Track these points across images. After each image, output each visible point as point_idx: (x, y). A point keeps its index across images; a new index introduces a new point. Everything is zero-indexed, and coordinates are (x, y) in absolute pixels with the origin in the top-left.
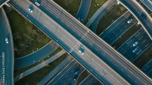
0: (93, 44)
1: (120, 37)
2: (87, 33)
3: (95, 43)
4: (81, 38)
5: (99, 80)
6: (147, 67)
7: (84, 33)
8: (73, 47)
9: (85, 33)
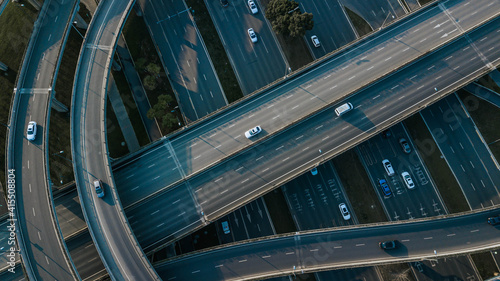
0: (450, 64)
1: (443, 156)
2: (484, 59)
3: (450, 71)
4: (474, 41)
5: (337, 51)
6: (336, 192)
7: (486, 52)
8: (452, 14)
9: (485, 55)
